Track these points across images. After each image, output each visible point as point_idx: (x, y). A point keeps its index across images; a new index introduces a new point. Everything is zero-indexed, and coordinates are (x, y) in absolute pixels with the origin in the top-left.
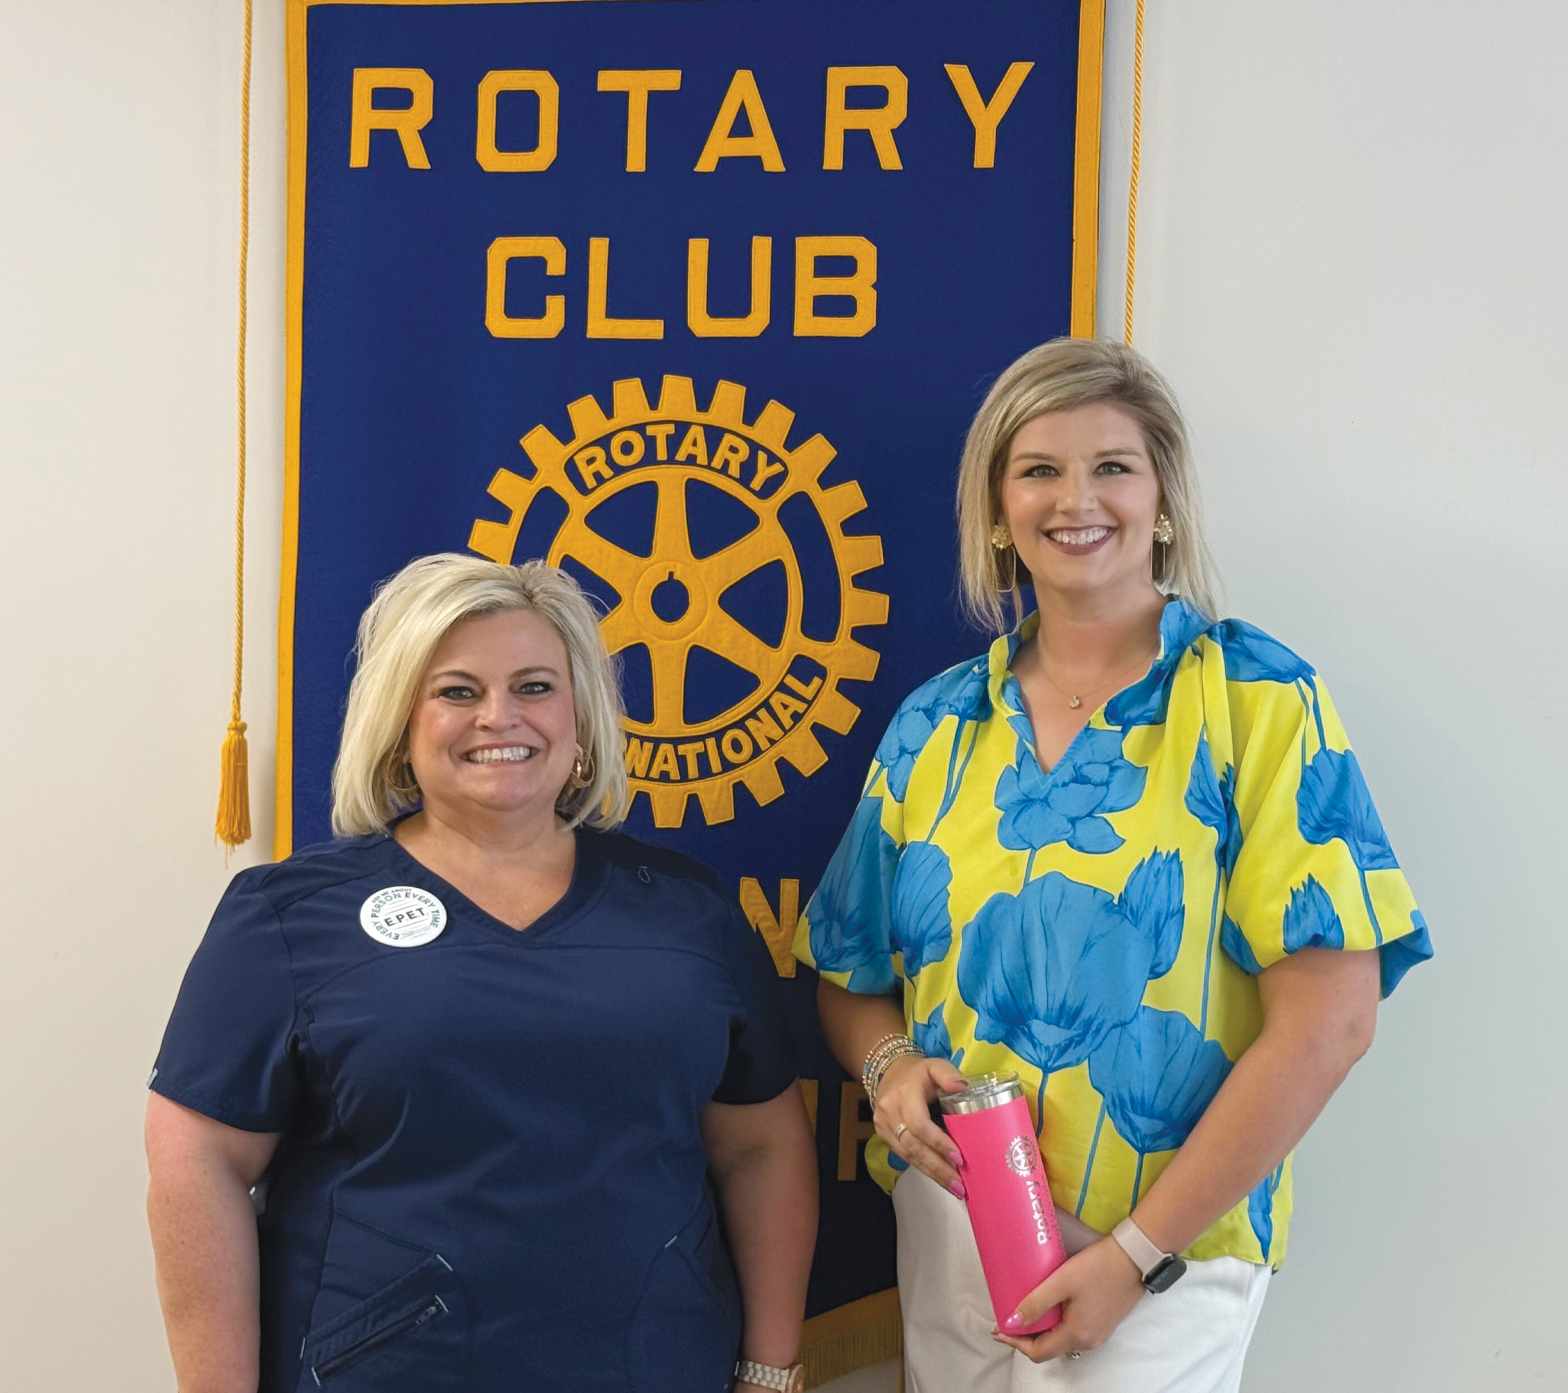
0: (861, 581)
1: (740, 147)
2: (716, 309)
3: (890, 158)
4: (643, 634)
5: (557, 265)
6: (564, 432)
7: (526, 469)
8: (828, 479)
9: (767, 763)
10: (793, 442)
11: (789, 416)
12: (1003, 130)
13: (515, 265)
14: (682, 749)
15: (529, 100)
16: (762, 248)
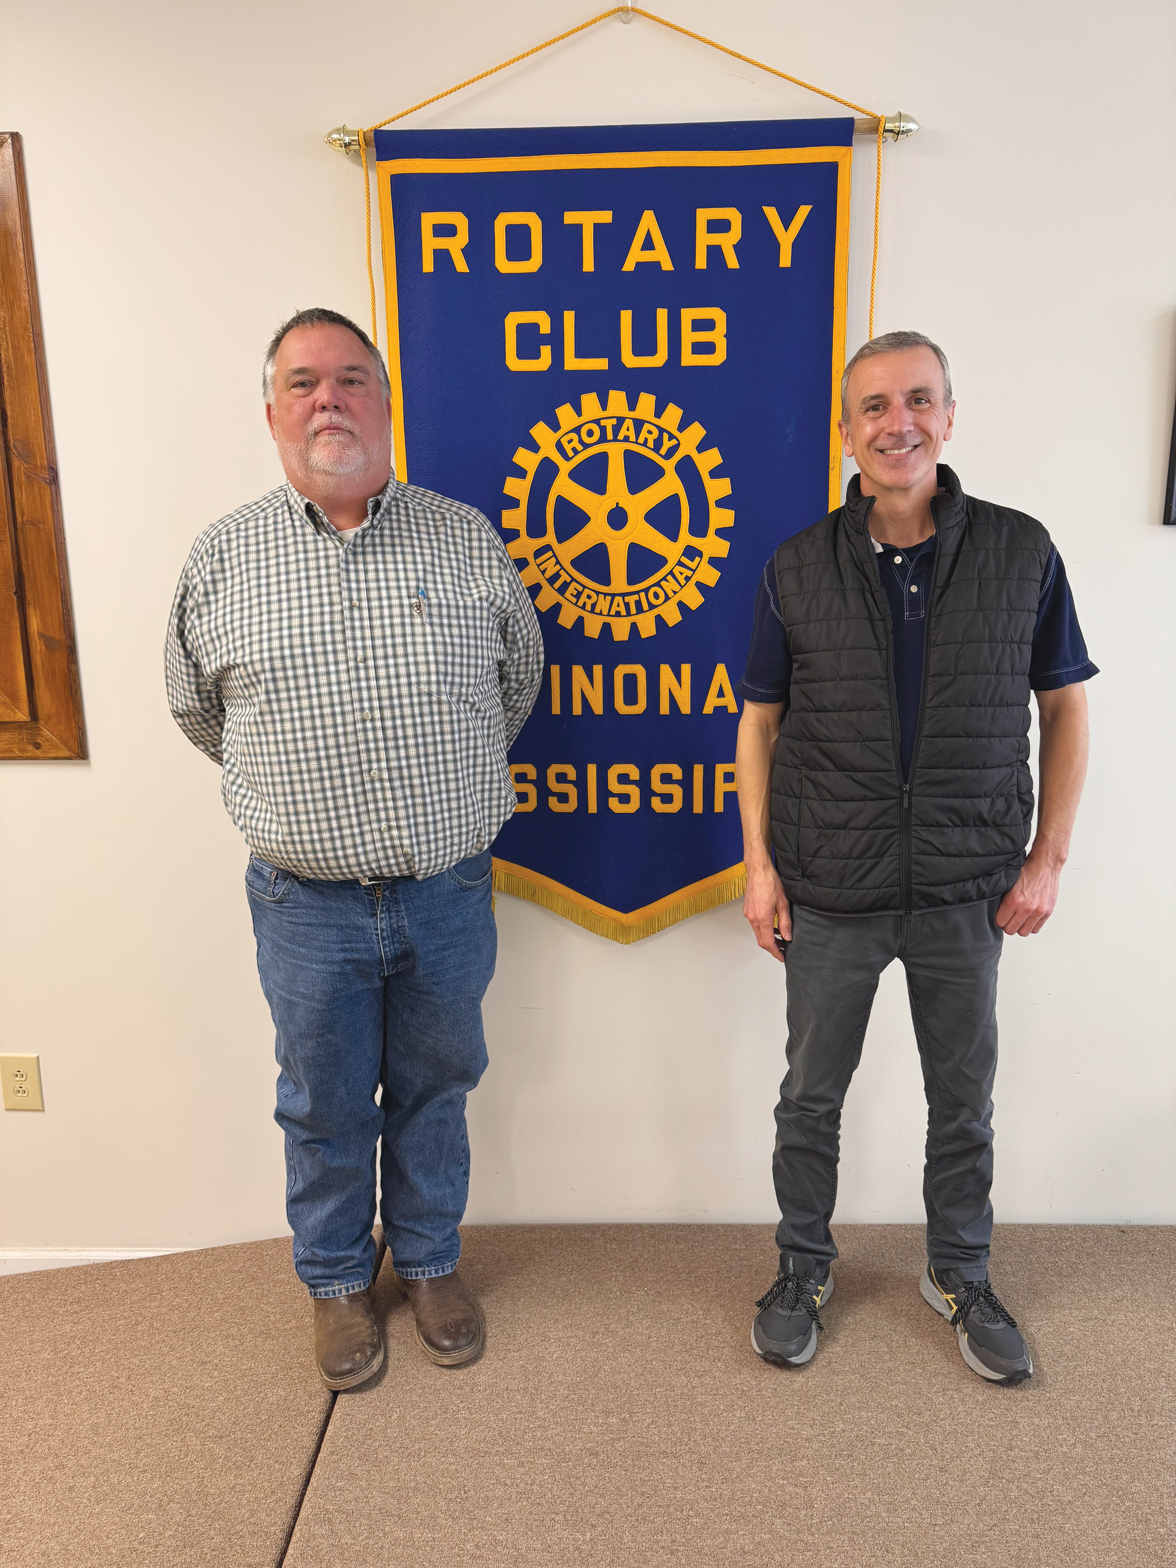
0: (720, 503)
1: (648, 256)
2: (638, 351)
3: (732, 262)
4: (604, 537)
5: (545, 328)
6: (555, 425)
7: (534, 447)
8: (702, 447)
9: (672, 605)
10: (682, 427)
11: (680, 412)
12: (795, 245)
13: (521, 328)
14: (627, 599)
15: (525, 230)
16: (662, 315)
